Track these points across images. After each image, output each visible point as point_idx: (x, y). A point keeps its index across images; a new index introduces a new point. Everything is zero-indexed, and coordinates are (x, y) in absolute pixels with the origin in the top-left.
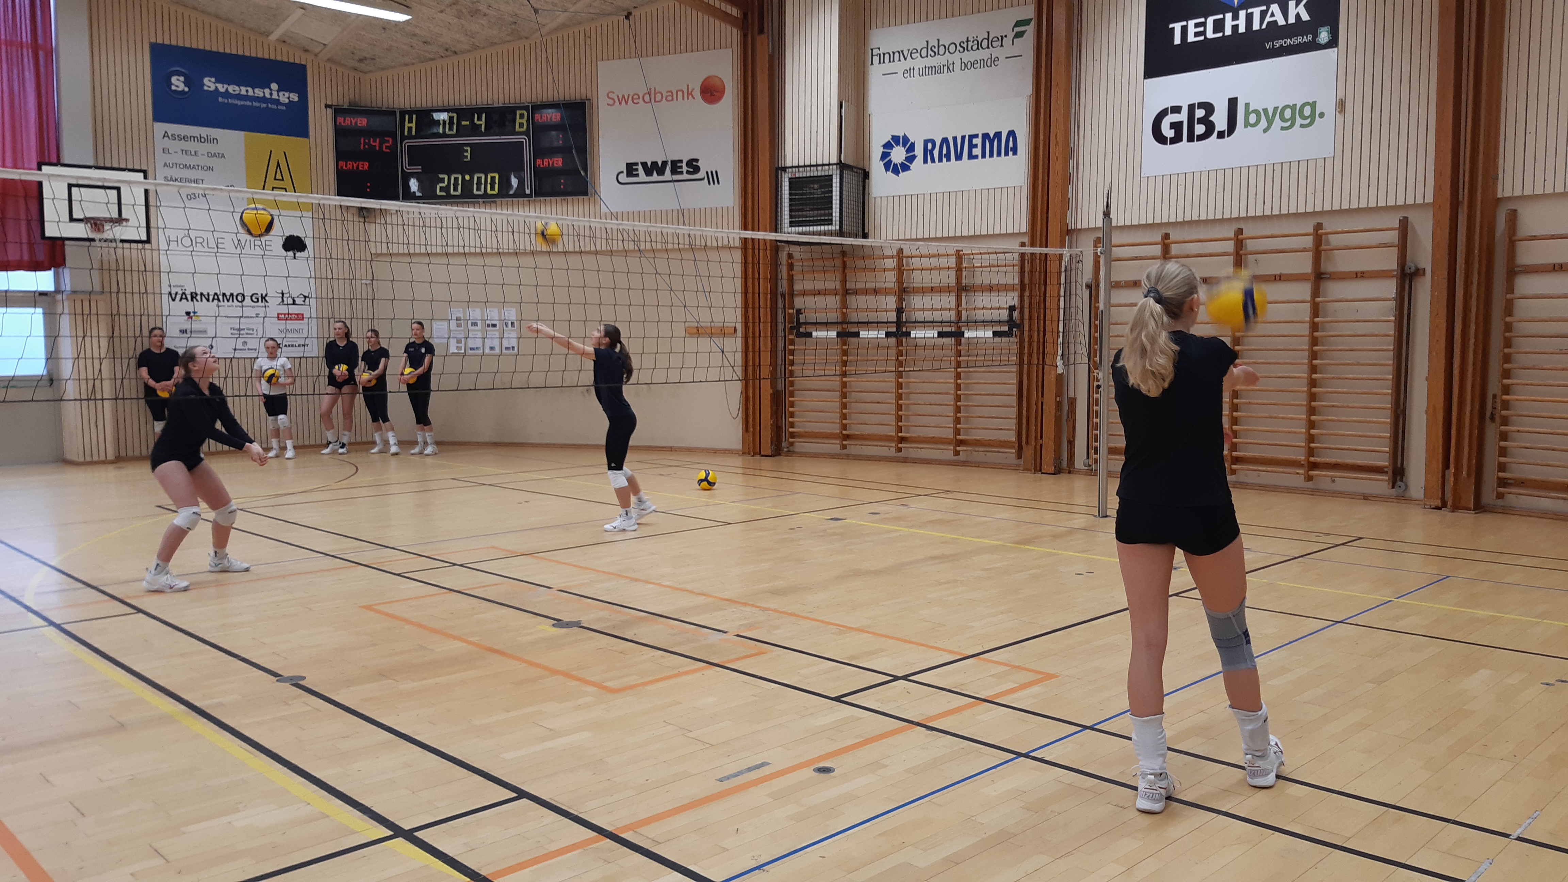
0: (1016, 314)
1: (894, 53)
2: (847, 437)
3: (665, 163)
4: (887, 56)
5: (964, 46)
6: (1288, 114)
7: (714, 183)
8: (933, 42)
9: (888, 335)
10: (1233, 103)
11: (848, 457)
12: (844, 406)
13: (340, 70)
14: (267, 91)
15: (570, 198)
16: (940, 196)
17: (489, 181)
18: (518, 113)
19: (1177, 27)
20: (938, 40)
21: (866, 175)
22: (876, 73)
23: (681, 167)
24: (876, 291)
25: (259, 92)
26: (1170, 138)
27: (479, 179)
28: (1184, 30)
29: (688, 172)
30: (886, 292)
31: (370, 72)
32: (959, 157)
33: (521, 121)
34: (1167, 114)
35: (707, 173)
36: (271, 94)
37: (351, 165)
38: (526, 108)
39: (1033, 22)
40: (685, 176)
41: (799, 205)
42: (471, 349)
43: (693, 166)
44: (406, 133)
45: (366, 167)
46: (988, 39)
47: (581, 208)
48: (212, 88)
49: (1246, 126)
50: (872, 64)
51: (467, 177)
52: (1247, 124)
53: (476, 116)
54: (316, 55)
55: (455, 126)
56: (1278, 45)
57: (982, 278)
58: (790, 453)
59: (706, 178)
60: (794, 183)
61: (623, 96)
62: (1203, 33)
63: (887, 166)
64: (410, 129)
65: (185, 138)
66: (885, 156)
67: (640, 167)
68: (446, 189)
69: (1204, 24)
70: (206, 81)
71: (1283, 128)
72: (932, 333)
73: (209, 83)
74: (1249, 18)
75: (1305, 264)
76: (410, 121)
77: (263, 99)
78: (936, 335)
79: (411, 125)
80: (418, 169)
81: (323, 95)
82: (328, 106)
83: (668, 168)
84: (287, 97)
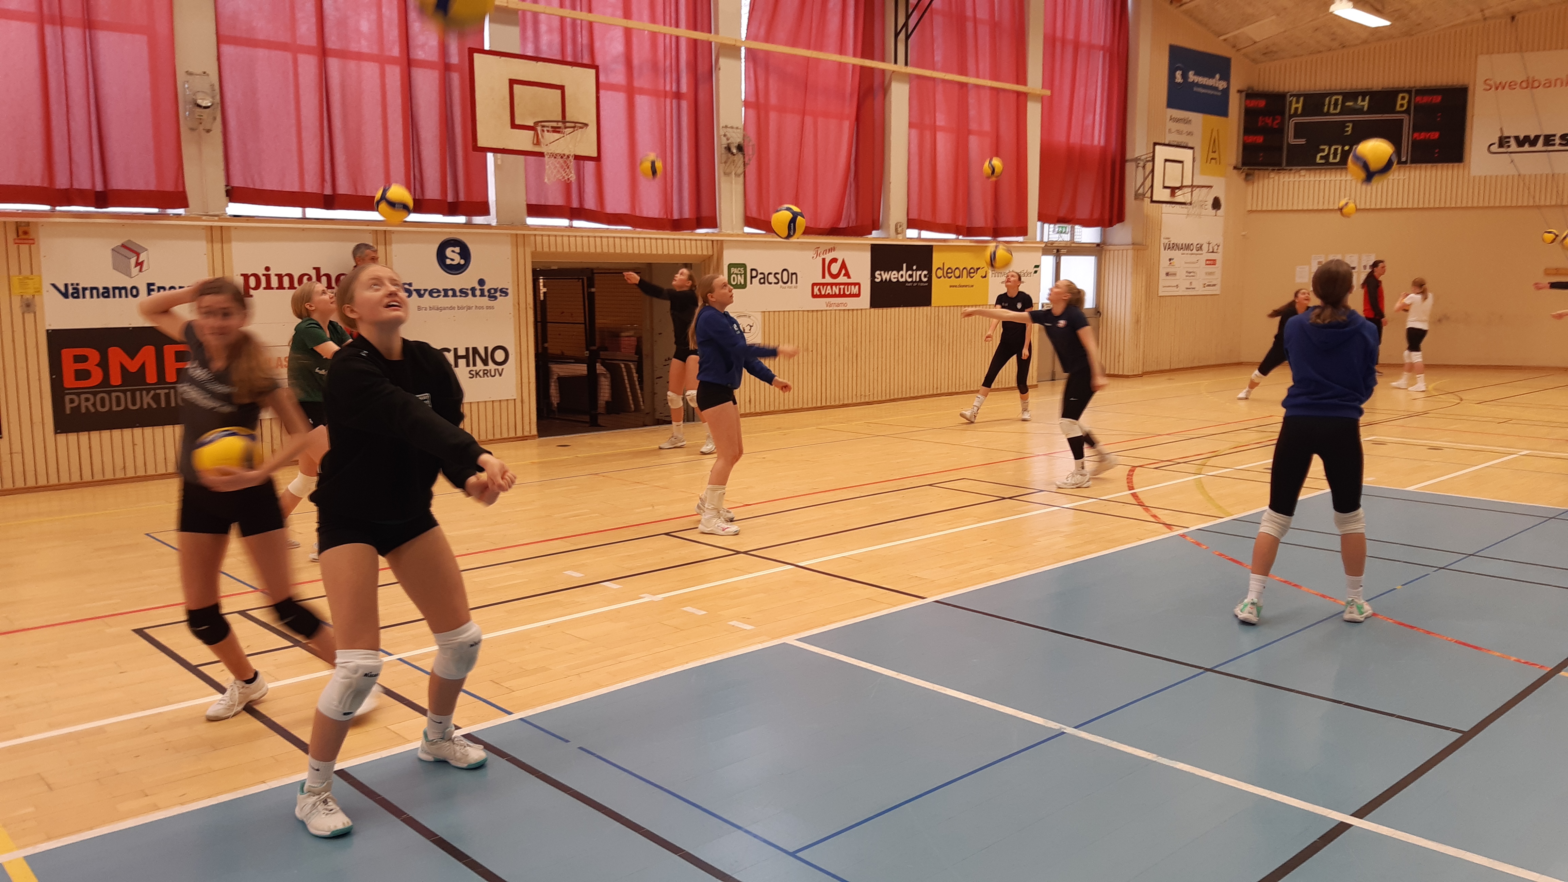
3: (1537, 138)
14: (1214, 81)
18: (1400, 95)
23: (1554, 140)
25: (1211, 82)
29: (1560, 144)
33: (1402, 102)
36: (1216, 83)
37: (1252, 139)
38: (1409, 91)
40: (1558, 148)
43: (1565, 140)
44: (1293, 113)
45: (1261, 140)
48: (1193, 80)
51: (1347, 148)
53: (1360, 98)
54: (1238, 50)
55: (1339, 106)
61: (1500, 83)
64: (1297, 109)
67: (1513, 140)
68: (1326, 157)
70: (1191, 74)
73: (1192, 77)
76: (1298, 103)
77: (1208, 86)
79: (1298, 105)
80: (1302, 141)
81: (1237, 82)
82: (1239, 91)
83: (1541, 141)
84: (1222, 85)
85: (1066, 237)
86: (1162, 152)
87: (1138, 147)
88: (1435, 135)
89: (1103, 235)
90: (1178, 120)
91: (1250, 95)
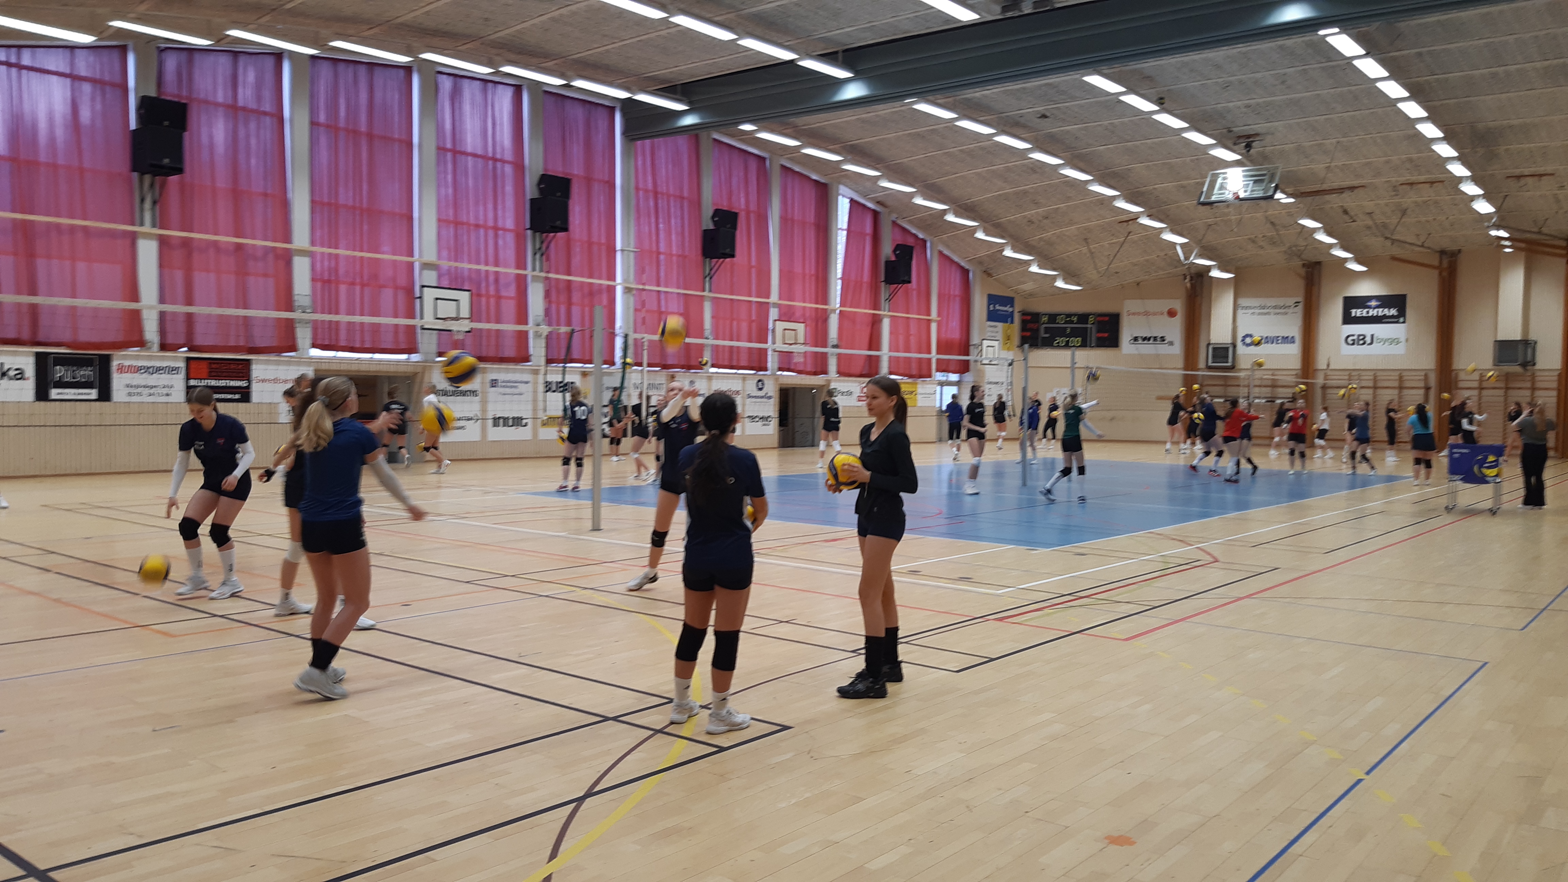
1: (1247, 307)
3: (1150, 337)
5: (1275, 307)
6: (1390, 340)
7: (1172, 345)
10: (1372, 336)
13: (1022, 298)
15: (1110, 348)
17: (1077, 341)
18: (1092, 316)
19: (1354, 311)
20: (1265, 304)
21: (1235, 346)
22: (1240, 312)
23: (1157, 339)
24: (1239, 386)
25: (1006, 309)
26: (1351, 344)
27: (1073, 340)
28: (1356, 312)
32: (1272, 343)
33: (1091, 319)
34: (1350, 336)
35: (1169, 341)
36: (1008, 309)
37: (1025, 335)
38: (1095, 315)
39: (1302, 302)
40: (1159, 342)
41: (1216, 356)
43: (1163, 339)
44: (1044, 322)
45: (1030, 334)
46: (1286, 306)
47: (1115, 352)
51: (1068, 339)
52: (1377, 342)
53: (1073, 317)
54: (1019, 294)
55: (1065, 320)
56: (1387, 321)
57: (1281, 383)
59: (1169, 343)
60: (1215, 349)
61: (1134, 313)
62: (1363, 314)
63: (1243, 344)
66: (1243, 340)
67: (1140, 338)
68: (1059, 344)
69: (1362, 312)
71: (1388, 345)
73: (998, 307)
74: (1377, 311)
75: (1396, 384)
79: (1045, 319)
80: (1047, 335)
81: (1018, 308)
82: (1019, 312)
83: (1152, 339)
84: (1011, 310)
85: (944, 379)
86: (986, 343)
87: (975, 339)
88: (1106, 335)
89: (960, 377)
90: (991, 326)
91: (1024, 313)
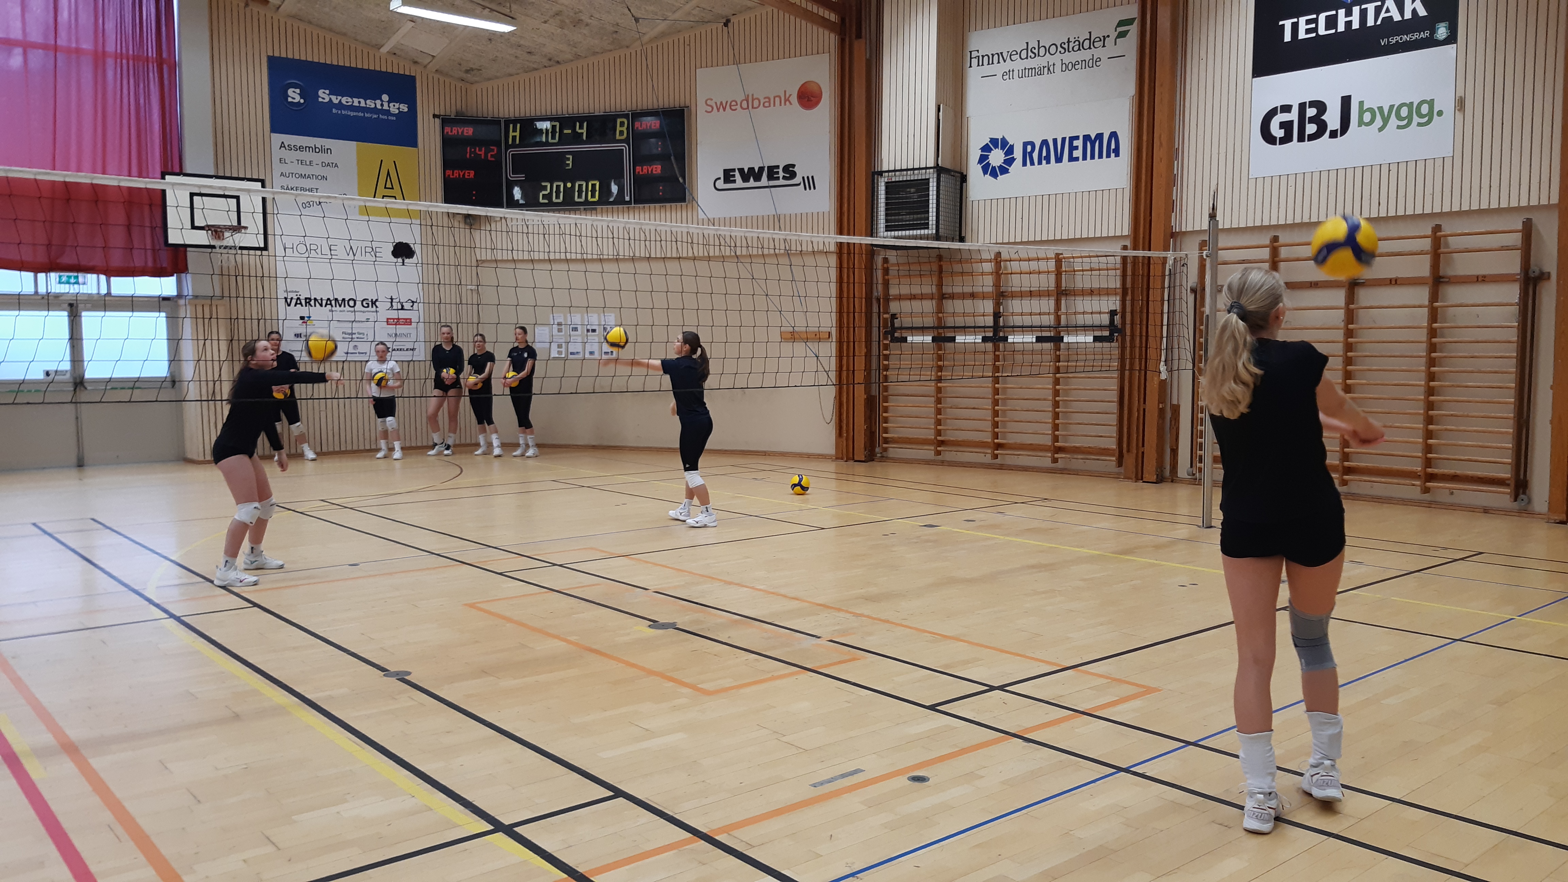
0: (1117, 318)
1: (993, 55)
2: (942, 443)
3: (761, 169)
4: (986, 58)
5: (1065, 47)
6: (1404, 112)
7: (810, 188)
8: (1033, 44)
9: (985, 339)
10: (1346, 101)
11: (943, 463)
12: (939, 412)
13: (447, 81)
14: (378, 102)
15: (668, 205)
16: (1039, 199)
17: (589, 188)
18: (619, 121)
19: (1288, 24)
20: (1039, 41)
21: (964, 178)
22: (974, 75)
23: (778, 173)
24: (973, 296)
25: (370, 104)
26: (1280, 138)
27: (580, 186)
28: (1295, 27)
29: (784, 178)
30: (984, 296)
31: (476, 82)
32: (1059, 160)
33: (622, 129)
34: (1276, 114)
35: (803, 178)
36: (382, 105)
37: (456, 174)
38: (626, 116)
39: (1136, 21)
40: (782, 182)
41: (895, 209)
42: (571, 353)
43: (790, 171)
44: (510, 142)
45: (472, 175)
46: (1090, 39)
47: (679, 214)
48: (327, 100)
49: (1360, 126)
50: (971, 66)
51: (569, 185)
52: (1361, 123)
53: (578, 124)
54: (425, 67)
55: (557, 135)
56: (1394, 41)
57: (1082, 282)
58: (884, 459)
59: (802, 184)
60: (890, 187)
61: (721, 103)
62: (1315, 30)
63: (985, 169)
64: (514, 137)
65: (301, 148)
66: (983, 159)
67: (737, 173)
68: (549, 197)
69: (1315, 21)
70: (321, 92)
71: (1399, 127)
72: (1030, 338)
73: (324, 95)
74: (1363, 14)
75: (1422, 267)
76: (514, 130)
77: (375, 110)
78: (1034, 340)
79: (515, 134)
80: (521, 176)
81: (429, 105)
82: (432, 116)
83: (765, 174)
84: (397, 108)
85: (88, 289)
88: (658, 169)
90: (299, 148)
91: (454, 120)
